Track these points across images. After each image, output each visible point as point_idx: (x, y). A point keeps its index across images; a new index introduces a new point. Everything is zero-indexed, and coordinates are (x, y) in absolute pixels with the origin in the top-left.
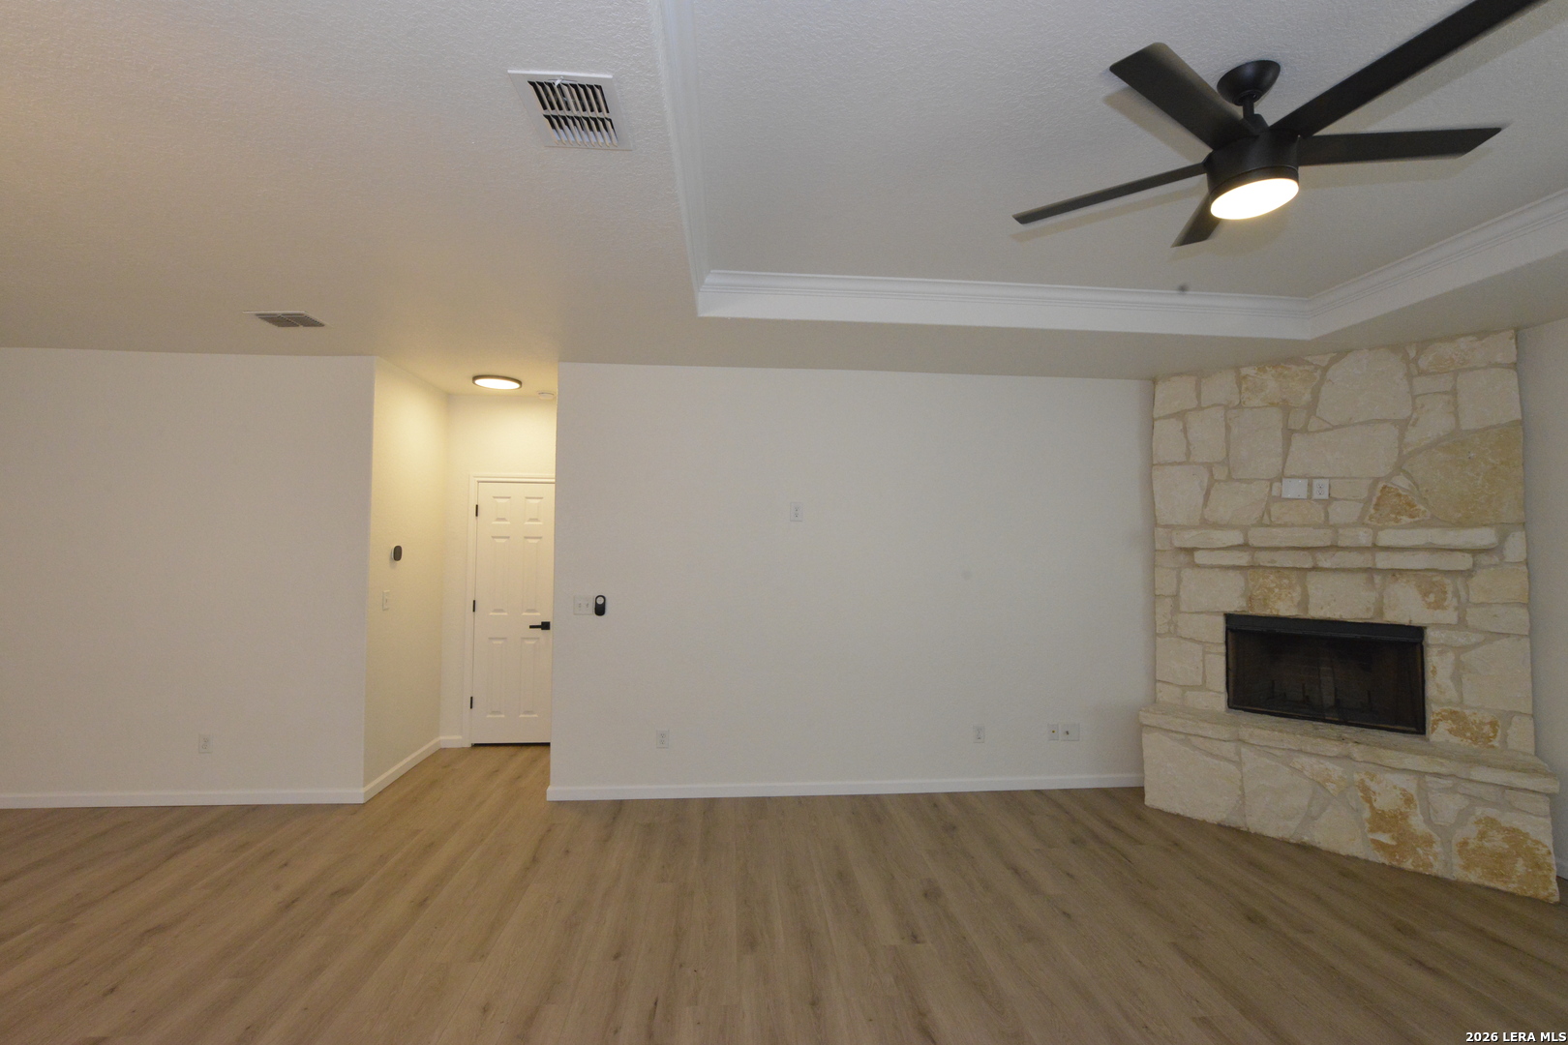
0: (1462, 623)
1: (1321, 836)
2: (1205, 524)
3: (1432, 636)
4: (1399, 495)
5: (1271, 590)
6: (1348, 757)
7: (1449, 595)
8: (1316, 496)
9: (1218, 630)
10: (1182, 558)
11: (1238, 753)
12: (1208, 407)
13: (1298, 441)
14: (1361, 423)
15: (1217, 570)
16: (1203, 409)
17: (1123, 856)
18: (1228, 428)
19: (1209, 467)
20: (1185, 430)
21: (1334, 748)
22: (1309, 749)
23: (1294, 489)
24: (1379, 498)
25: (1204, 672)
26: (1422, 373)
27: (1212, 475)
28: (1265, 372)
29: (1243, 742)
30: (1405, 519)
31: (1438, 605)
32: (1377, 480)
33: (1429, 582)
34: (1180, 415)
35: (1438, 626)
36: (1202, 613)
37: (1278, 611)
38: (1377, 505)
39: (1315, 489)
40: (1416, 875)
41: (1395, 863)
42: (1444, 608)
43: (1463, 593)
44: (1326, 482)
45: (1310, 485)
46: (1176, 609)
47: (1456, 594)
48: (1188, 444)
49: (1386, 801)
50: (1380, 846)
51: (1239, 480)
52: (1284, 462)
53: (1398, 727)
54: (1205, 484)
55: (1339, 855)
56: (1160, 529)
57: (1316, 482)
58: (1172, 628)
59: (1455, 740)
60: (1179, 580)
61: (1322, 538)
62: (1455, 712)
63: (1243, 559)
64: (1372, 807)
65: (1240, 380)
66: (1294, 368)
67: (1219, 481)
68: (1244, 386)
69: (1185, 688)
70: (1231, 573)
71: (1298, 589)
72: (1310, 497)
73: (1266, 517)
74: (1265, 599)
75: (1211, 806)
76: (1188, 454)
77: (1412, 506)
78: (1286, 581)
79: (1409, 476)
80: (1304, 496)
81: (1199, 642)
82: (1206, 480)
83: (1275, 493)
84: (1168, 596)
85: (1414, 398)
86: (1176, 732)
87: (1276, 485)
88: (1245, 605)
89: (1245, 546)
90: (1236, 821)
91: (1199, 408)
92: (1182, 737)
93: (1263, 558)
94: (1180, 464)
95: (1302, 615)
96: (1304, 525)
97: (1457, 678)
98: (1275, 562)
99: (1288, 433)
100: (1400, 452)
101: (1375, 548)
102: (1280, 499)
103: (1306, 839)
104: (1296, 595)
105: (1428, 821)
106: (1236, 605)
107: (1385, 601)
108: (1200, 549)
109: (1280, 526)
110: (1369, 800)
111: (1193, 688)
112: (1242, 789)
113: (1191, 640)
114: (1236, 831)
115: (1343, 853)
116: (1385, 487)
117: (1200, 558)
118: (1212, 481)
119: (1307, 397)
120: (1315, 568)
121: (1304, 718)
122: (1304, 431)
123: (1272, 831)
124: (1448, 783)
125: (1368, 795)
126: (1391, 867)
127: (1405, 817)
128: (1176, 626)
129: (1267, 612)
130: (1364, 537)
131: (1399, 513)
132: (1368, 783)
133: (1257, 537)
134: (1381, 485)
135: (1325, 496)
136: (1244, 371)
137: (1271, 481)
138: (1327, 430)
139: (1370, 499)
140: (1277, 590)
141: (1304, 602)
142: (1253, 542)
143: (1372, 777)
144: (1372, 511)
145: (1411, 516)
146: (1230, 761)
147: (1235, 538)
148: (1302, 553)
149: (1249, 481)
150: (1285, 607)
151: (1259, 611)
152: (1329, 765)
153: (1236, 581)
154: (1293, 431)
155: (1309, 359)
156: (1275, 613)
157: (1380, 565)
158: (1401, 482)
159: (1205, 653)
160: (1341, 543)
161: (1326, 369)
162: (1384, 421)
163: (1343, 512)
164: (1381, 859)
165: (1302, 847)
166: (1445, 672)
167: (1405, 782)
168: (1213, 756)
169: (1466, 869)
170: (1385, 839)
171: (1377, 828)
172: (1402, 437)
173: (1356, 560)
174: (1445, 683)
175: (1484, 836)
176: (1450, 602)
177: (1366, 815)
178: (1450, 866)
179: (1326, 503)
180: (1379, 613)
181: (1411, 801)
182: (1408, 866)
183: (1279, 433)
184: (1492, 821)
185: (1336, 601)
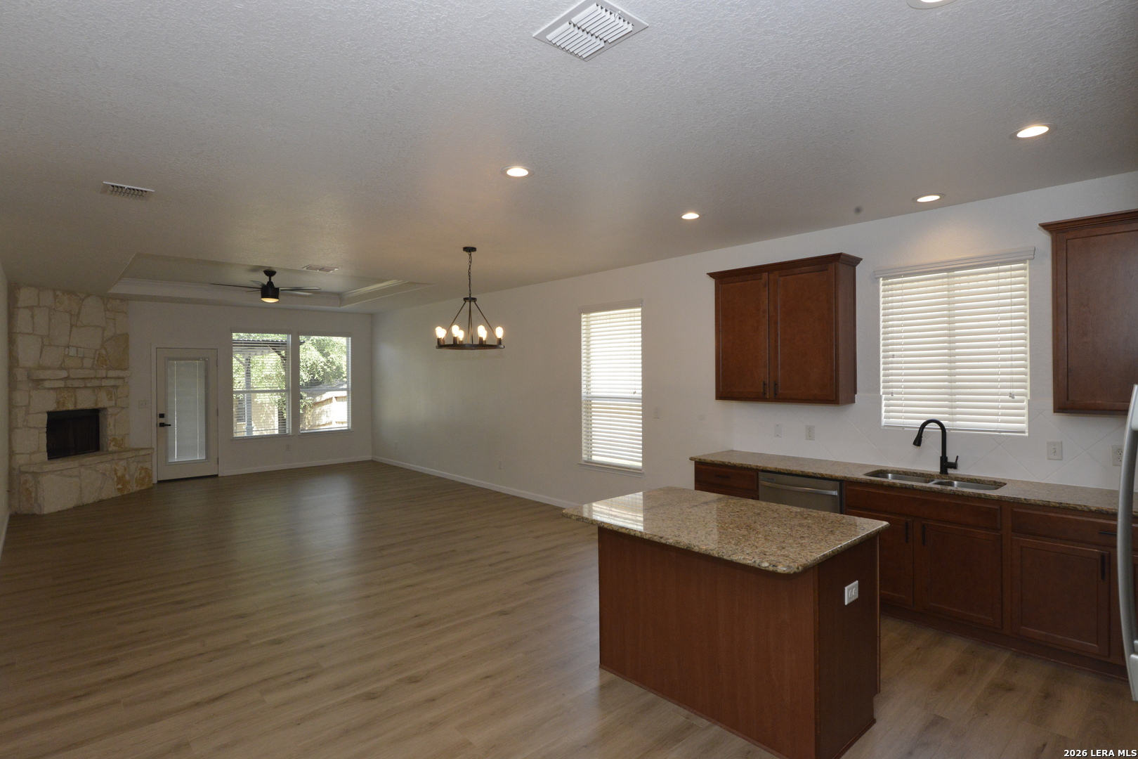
0: (116, 406)
1: (104, 496)
2: (41, 367)
3: (110, 411)
4: (103, 357)
5: (66, 398)
6: (113, 460)
7: (113, 395)
8: (79, 356)
9: (43, 421)
10: (32, 385)
11: (80, 472)
12: (43, 307)
13: (74, 329)
14: (92, 326)
15: (48, 390)
16: (41, 307)
18: (50, 319)
19: (42, 338)
20: (32, 317)
23: (72, 352)
24: (97, 358)
25: (39, 443)
26: (109, 310)
27: (43, 342)
28: (65, 295)
29: (82, 466)
31: (110, 399)
32: (96, 350)
33: (111, 390)
34: (31, 308)
35: (111, 407)
36: (39, 413)
37: (67, 408)
38: (97, 360)
39: (79, 353)
40: (128, 495)
41: (122, 494)
42: (112, 400)
44: (82, 350)
45: (77, 351)
46: (28, 413)
47: (115, 395)
48: (34, 325)
49: (120, 474)
50: (119, 490)
51: (53, 346)
52: (70, 339)
54: (40, 347)
56: (19, 369)
58: (25, 423)
59: (115, 448)
60: (30, 397)
61: (85, 374)
62: (113, 438)
63: (62, 384)
64: (117, 476)
65: (56, 296)
66: (74, 297)
67: (46, 345)
68: (57, 300)
69: (31, 454)
70: (54, 392)
71: (75, 397)
73: (64, 364)
74: (64, 403)
75: (70, 501)
76: (33, 329)
77: (107, 361)
78: (72, 393)
79: (105, 349)
80: (76, 355)
81: (37, 428)
82: (41, 344)
83: (67, 353)
84: (23, 406)
85: (106, 319)
86: (57, 471)
87: (67, 349)
88: (58, 406)
90: (80, 503)
91: (39, 306)
92: (60, 472)
93: (70, 384)
94: (30, 334)
95: (75, 409)
96: (79, 368)
97: (114, 425)
98: (73, 385)
99: (72, 326)
100: (103, 340)
101: (106, 378)
102: (68, 356)
103: (101, 498)
104: (74, 400)
105: (129, 475)
106: (54, 407)
110: (116, 474)
111: (33, 453)
112: (81, 487)
113: (33, 428)
115: (110, 498)
116: (99, 353)
117: (45, 384)
118: (43, 345)
119: (77, 311)
120: (83, 387)
122: (76, 326)
123: (91, 501)
124: (133, 459)
125: (116, 471)
126: (122, 496)
127: (124, 475)
128: (27, 422)
129: (64, 409)
131: (104, 364)
132: (116, 467)
133: (73, 374)
134: (97, 352)
135: (82, 356)
136: (57, 293)
137: (65, 348)
138: (83, 327)
139: (95, 358)
140: (68, 398)
141: (76, 404)
142: (72, 376)
143: (117, 464)
144: (97, 363)
145: (107, 365)
148: (81, 380)
149: (58, 347)
150: (70, 407)
151: (61, 409)
152: (107, 465)
153: (54, 396)
155: (79, 294)
158: (103, 352)
159: (38, 433)
161: (83, 300)
162: (98, 326)
163: (88, 363)
164: (119, 494)
165: (101, 501)
166: (112, 424)
167: (123, 463)
168: (70, 476)
169: (137, 486)
170: (120, 486)
171: (118, 483)
172: (103, 334)
173: (96, 383)
174: (111, 429)
175: (140, 474)
176: (113, 398)
177: (116, 479)
178: (134, 488)
179: (82, 358)
180: (97, 404)
181: (125, 470)
182: (125, 493)
183: (69, 325)
184: (142, 467)
185: (85, 401)
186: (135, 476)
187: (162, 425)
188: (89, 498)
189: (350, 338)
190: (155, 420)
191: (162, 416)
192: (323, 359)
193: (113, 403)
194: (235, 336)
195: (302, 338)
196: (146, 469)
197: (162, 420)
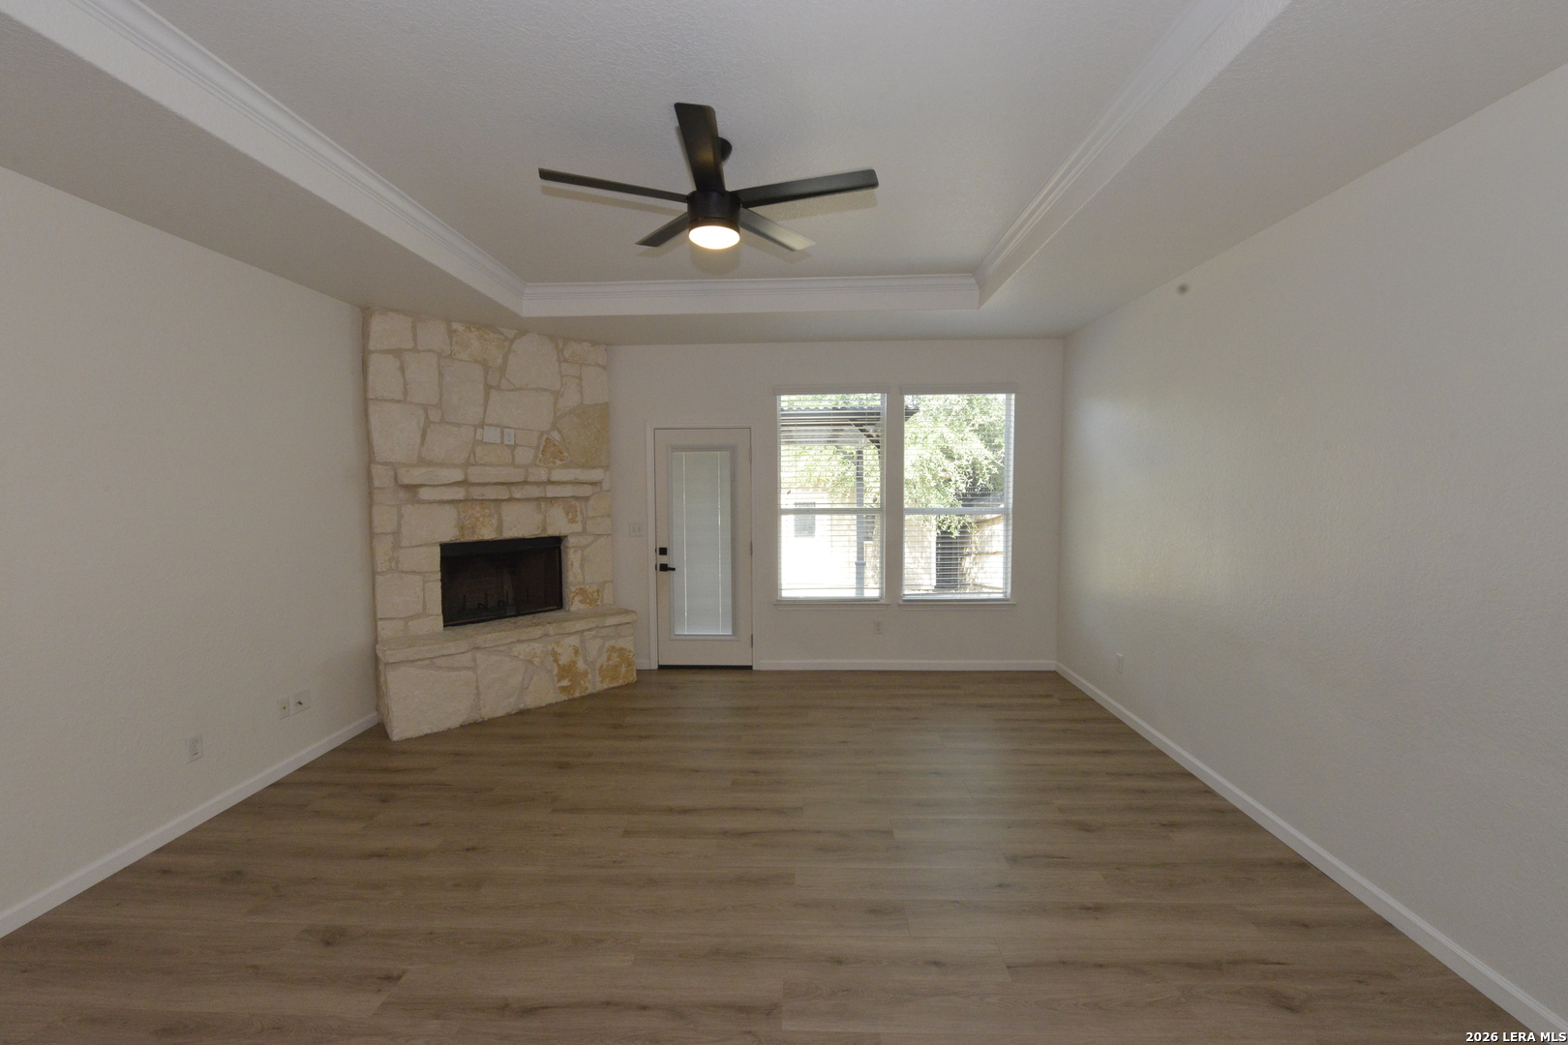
0: (584, 532)
1: (531, 701)
2: (422, 462)
3: (572, 541)
4: (554, 445)
5: (477, 519)
6: (547, 635)
7: (579, 513)
8: (506, 442)
9: (433, 560)
10: (402, 494)
11: (474, 660)
12: (424, 351)
13: (494, 394)
14: (533, 389)
15: (435, 505)
16: (419, 352)
17: (439, 784)
18: (441, 375)
19: (425, 408)
20: (402, 369)
21: (538, 632)
22: (524, 638)
23: (491, 435)
24: (544, 447)
25: (424, 599)
26: (566, 361)
27: (427, 417)
28: (471, 331)
29: (478, 648)
30: (558, 462)
31: (573, 521)
32: (542, 433)
33: (570, 504)
34: (398, 353)
35: (574, 534)
36: (421, 546)
37: (483, 535)
38: (543, 451)
39: (506, 437)
40: (582, 698)
41: (571, 697)
42: (576, 522)
43: (584, 511)
44: (512, 431)
45: (502, 433)
46: (397, 546)
47: (582, 513)
48: (405, 384)
49: (564, 660)
50: (564, 689)
51: (449, 423)
52: (485, 412)
53: (548, 608)
54: (422, 425)
55: (542, 707)
56: (379, 466)
57: (506, 431)
58: (393, 565)
59: (582, 606)
60: (400, 517)
61: (515, 475)
62: (581, 589)
63: (459, 493)
64: (559, 665)
65: (451, 333)
66: (492, 335)
67: (434, 423)
68: (454, 339)
69: (406, 619)
70: (447, 507)
71: (496, 516)
72: (502, 443)
73: (472, 457)
74: (473, 528)
75: (452, 715)
76: (406, 392)
77: (561, 453)
78: (487, 511)
79: (560, 432)
80: (499, 441)
81: (420, 573)
82: (423, 419)
83: (478, 437)
84: (389, 534)
85: (562, 377)
86: (422, 660)
87: (479, 430)
88: (458, 533)
89: (464, 483)
90: (476, 717)
91: (415, 350)
92: (428, 662)
93: (476, 493)
94: (398, 401)
95: (500, 538)
96: (499, 465)
97: (582, 566)
98: (483, 495)
99: (488, 388)
100: (555, 414)
101: (550, 482)
102: (481, 442)
103: (522, 706)
104: (494, 521)
105: (585, 661)
106: (450, 535)
107: (548, 520)
108: (424, 485)
109: (481, 465)
110: (556, 661)
111: (412, 617)
112: (477, 688)
113: (414, 572)
114: (475, 724)
115: (543, 705)
116: (547, 439)
117: (425, 494)
118: (428, 423)
119: (500, 361)
120: (510, 500)
121: (491, 620)
122: (498, 388)
123: (500, 713)
124: (593, 633)
125: (555, 655)
126: (569, 700)
127: (575, 663)
128: (397, 562)
129: (475, 538)
130: (542, 474)
131: (554, 458)
132: (556, 649)
133: (475, 474)
134: (545, 437)
135: (512, 443)
136: (455, 326)
137: (476, 427)
138: (513, 390)
139: (538, 447)
140: (481, 519)
141: (500, 528)
142: (472, 479)
143: (558, 643)
144: (541, 456)
145: (561, 460)
146: (466, 668)
147: (457, 475)
148: (502, 487)
149: (459, 425)
150: (487, 534)
151: (469, 538)
152: (535, 645)
153: (450, 514)
154: (491, 387)
155: (502, 329)
156: (481, 538)
157: (549, 495)
158: (556, 435)
159: (425, 582)
160: (530, 479)
161: (512, 341)
162: (545, 390)
163: (524, 456)
164: (564, 697)
165: (522, 713)
166: (577, 564)
167: (574, 641)
168: (453, 669)
169: (602, 682)
170: (565, 683)
171: (561, 677)
172: (556, 403)
173: (534, 492)
174: (577, 571)
175: (609, 659)
176: (579, 518)
177: (556, 671)
178: (595, 684)
179: (513, 448)
180: (544, 530)
181: (576, 652)
182: (577, 695)
183: (481, 387)
184: (613, 647)
185: (519, 523)
186: (598, 665)
187: (664, 568)
188: (495, 707)
189: (1013, 396)
190: (653, 559)
191: (663, 551)
192: (989, 454)
193: (578, 527)
194: (786, 402)
195: (909, 400)
196: (621, 649)
197: (663, 559)
